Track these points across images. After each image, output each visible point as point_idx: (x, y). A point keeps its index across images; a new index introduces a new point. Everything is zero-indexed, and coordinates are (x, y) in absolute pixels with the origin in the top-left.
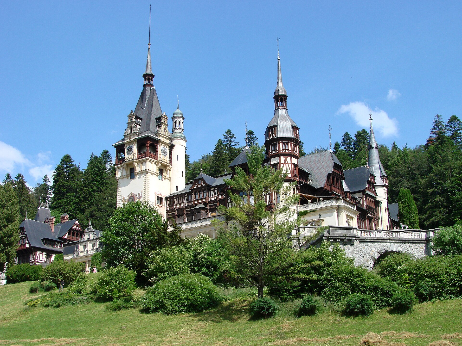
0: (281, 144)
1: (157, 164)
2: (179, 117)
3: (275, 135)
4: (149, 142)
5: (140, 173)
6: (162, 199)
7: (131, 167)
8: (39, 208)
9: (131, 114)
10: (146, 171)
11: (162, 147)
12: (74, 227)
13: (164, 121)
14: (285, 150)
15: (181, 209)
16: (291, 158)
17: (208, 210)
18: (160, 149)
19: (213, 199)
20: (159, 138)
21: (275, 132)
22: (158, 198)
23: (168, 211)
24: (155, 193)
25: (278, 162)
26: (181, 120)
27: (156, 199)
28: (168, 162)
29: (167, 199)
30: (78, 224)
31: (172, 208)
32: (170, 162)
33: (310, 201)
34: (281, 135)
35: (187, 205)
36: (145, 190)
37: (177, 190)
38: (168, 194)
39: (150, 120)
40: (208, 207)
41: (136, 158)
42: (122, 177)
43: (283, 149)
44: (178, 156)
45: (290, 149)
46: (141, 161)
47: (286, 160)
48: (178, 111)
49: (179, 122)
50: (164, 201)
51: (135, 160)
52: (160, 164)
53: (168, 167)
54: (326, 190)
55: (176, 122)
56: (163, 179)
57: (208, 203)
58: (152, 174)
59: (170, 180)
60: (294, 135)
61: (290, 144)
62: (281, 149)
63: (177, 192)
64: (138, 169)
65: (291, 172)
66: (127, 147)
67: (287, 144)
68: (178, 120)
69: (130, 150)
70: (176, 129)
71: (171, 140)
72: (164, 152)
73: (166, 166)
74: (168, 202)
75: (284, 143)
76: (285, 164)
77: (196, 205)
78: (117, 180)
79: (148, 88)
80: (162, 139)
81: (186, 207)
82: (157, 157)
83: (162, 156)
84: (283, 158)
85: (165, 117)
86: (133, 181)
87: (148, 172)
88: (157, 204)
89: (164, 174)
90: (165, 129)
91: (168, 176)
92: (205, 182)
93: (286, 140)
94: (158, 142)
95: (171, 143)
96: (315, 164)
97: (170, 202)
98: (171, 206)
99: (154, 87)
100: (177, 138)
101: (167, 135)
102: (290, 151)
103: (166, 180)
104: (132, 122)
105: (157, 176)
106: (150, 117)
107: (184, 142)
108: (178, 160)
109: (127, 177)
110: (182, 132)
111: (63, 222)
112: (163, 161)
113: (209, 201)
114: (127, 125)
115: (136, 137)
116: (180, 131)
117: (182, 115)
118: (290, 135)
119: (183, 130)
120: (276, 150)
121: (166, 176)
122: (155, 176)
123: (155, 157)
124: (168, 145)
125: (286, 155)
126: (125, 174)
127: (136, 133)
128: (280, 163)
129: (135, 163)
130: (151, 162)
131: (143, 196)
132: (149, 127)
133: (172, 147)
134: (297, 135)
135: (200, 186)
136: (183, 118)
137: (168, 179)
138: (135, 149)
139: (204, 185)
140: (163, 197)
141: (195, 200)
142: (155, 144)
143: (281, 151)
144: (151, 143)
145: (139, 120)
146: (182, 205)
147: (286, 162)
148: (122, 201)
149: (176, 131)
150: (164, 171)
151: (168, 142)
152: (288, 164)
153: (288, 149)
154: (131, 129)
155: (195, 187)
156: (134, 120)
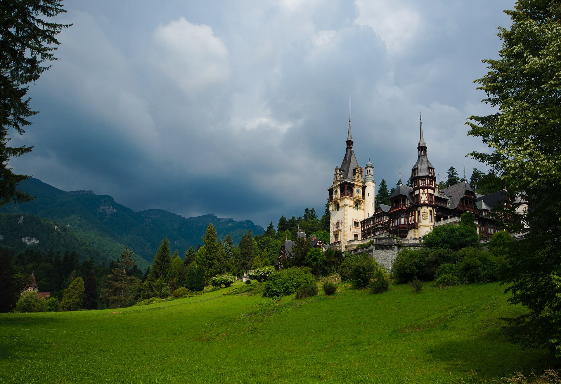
0: (420, 181)
1: (353, 200)
2: (369, 167)
3: (416, 174)
4: (346, 186)
5: (342, 207)
6: (358, 223)
7: (337, 203)
8: (298, 233)
9: (336, 168)
10: (345, 205)
11: (356, 188)
12: (317, 244)
13: (358, 171)
14: (423, 185)
15: (369, 229)
16: (428, 190)
17: (384, 229)
18: (355, 189)
19: (386, 221)
20: (354, 183)
21: (416, 173)
22: (355, 222)
23: (362, 231)
24: (352, 219)
25: (419, 193)
26: (371, 169)
27: (353, 223)
28: (361, 198)
29: (361, 222)
30: (320, 242)
31: (364, 228)
32: (363, 198)
33: (442, 219)
34: (420, 174)
35: (372, 226)
36: (344, 217)
37: (368, 216)
38: (362, 219)
39: (348, 171)
40: (384, 227)
41: (339, 197)
42: (333, 210)
43: (421, 184)
44: (368, 193)
45: (426, 184)
46: (342, 198)
47: (424, 191)
48: (370, 163)
49: (370, 170)
50: (360, 224)
51: (338, 199)
52: (355, 200)
53: (361, 201)
54: (459, 210)
55: (367, 170)
56: (358, 209)
57: (383, 224)
58: (350, 207)
59: (364, 210)
60: (430, 174)
61: (426, 180)
62: (420, 184)
63: (368, 218)
64: (340, 205)
65: (428, 199)
66: (335, 190)
67: (425, 180)
68: (368, 169)
69: (336, 191)
70: (367, 175)
71: (364, 183)
72: (358, 191)
73: (360, 201)
74: (362, 224)
75: (422, 180)
76: (423, 194)
77: (377, 225)
78: (330, 212)
79: (349, 150)
80: (356, 183)
81: (372, 227)
82: (353, 195)
83: (357, 195)
84: (421, 191)
85: (358, 168)
86: (338, 212)
87: (346, 206)
88: (353, 226)
89: (359, 206)
90: (358, 176)
91: (362, 207)
92: (381, 210)
93: (423, 178)
94: (353, 185)
95: (364, 185)
96: (454, 192)
97: (363, 225)
98: (364, 227)
99: (352, 149)
100: (368, 182)
101: (360, 180)
102: (427, 185)
103: (361, 210)
104: (337, 173)
105: (353, 208)
106: (349, 169)
107: (374, 184)
108: (368, 196)
109: (335, 210)
110: (372, 177)
111: (312, 241)
112: (356, 198)
113: (384, 223)
114: (334, 175)
115: (339, 183)
116: (370, 176)
117: (372, 165)
118: (426, 174)
119: (372, 175)
120: (417, 185)
121: (361, 208)
122: (352, 208)
123: (352, 195)
124: (361, 187)
125: (424, 188)
126: (334, 208)
127: (339, 181)
128: (420, 194)
129: (338, 200)
130: (348, 199)
131: (343, 222)
132: (347, 175)
133: (364, 188)
134: (432, 173)
135: (379, 213)
136: (373, 168)
137: (362, 209)
138: (339, 191)
139: (381, 212)
140: (358, 222)
141: (376, 223)
142: (351, 187)
143: (420, 186)
144: (348, 186)
145: (342, 172)
146: (369, 226)
147: (424, 193)
148: (333, 226)
149: (367, 177)
150: (359, 204)
151: (361, 184)
152: (425, 194)
153: (425, 184)
154: (336, 178)
155: (376, 214)
156: (338, 172)
